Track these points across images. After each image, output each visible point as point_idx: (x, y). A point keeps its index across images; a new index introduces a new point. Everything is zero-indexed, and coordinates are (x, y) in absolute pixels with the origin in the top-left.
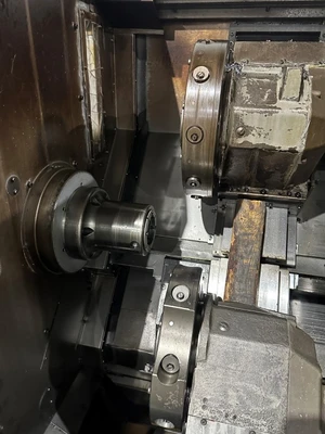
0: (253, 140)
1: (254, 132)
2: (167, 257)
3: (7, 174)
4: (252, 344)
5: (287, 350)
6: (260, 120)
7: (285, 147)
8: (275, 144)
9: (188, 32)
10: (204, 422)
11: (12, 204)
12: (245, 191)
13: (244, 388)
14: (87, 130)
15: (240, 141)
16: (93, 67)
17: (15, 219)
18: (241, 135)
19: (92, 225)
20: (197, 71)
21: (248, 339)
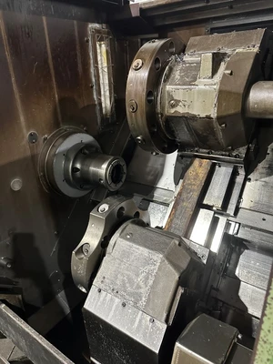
0: (181, 110)
1: (180, 104)
2: (144, 199)
3: (28, 130)
4: (141, 248)
5: (161, 256)
6: (184, 94)
7: (203, 115)
8: (195, 112)
9: (177, 32)
10: (100, 291)
11: (32, 149)
12: (197, 152)
13: (128, 276)
14: (98, 108)
15: (172, 111)
16: (105, 65)
17: (33, 158)
18: (173, 106)
19: (78, 166)
20: (135, 63)
21: (140, 245)
